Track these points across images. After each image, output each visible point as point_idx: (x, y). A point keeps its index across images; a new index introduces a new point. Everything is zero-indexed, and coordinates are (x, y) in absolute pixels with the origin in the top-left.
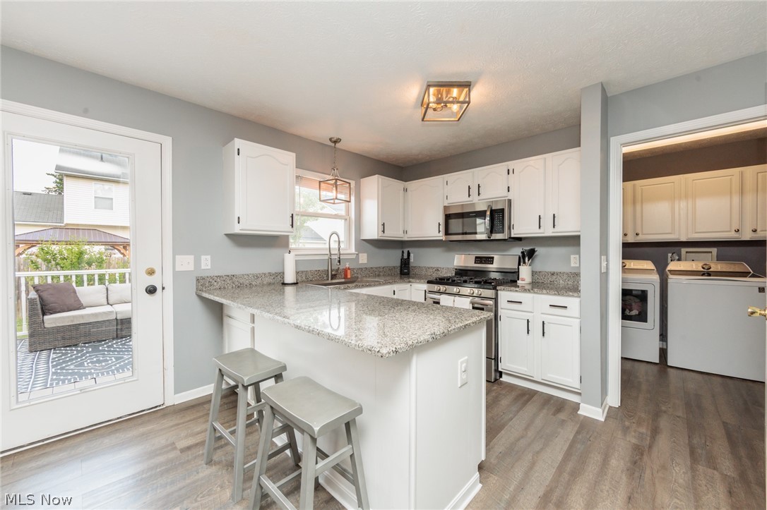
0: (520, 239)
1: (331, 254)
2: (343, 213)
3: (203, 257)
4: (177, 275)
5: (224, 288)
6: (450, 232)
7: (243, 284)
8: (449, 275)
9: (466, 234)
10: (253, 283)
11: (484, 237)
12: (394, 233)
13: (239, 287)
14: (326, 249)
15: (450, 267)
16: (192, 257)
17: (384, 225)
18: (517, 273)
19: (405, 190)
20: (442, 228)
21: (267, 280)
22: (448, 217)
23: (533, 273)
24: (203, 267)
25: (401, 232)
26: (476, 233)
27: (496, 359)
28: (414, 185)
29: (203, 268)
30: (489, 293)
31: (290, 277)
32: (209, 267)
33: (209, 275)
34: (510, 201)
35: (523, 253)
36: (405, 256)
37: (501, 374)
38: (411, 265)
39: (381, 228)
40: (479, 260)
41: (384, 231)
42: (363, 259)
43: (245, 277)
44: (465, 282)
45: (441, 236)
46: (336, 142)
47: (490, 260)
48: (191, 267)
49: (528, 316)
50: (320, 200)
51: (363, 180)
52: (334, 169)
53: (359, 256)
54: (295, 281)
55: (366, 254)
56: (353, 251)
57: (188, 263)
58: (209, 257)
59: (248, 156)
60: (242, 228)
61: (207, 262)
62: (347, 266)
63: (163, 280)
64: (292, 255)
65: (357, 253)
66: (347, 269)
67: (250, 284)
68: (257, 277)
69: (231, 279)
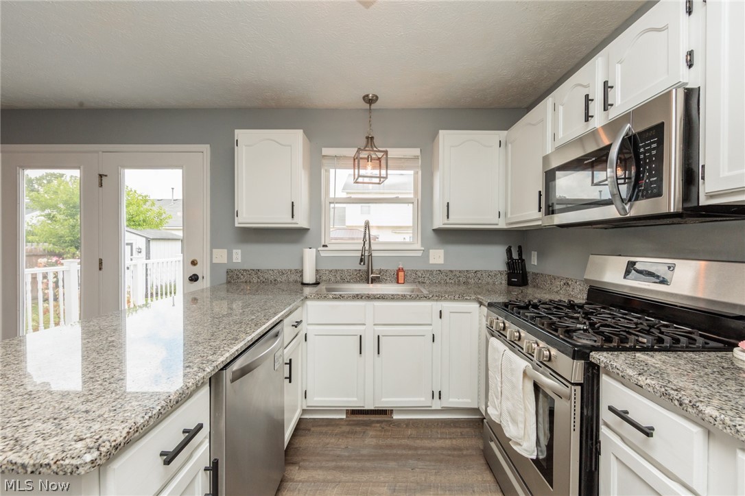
3: (234, 251)
4: (214, 267)
5: (250, 282)
7: (268, 280)
10: (278, 279)
13: (263, 282)
16: (226, 251)
17: (448, 206)
20: (543, 201)
25: (494, 215)
29: (234, 261)
31: (309, 277)
32: (240, 261)
33: (236, 268)
38: (534, 271)
39: (445, 211)
41: (448, 216)
42: (436, 257)
43: (271, 272)
52: (367, 138)
53: (429, 252)
54: (314, 282)
55: (443, 251)
56: (418, 246)
57: (221, 256)
58: (239, 251)
59: (246, 146)
60: (240, 221)
61: (237, 256)
62: (401, 266)
63: (203, 270)
64: (314, 250)
65: (423, 249)
66: (399, 270)
67: (275, 280)
68: (282, 273)
69: (257, 273)
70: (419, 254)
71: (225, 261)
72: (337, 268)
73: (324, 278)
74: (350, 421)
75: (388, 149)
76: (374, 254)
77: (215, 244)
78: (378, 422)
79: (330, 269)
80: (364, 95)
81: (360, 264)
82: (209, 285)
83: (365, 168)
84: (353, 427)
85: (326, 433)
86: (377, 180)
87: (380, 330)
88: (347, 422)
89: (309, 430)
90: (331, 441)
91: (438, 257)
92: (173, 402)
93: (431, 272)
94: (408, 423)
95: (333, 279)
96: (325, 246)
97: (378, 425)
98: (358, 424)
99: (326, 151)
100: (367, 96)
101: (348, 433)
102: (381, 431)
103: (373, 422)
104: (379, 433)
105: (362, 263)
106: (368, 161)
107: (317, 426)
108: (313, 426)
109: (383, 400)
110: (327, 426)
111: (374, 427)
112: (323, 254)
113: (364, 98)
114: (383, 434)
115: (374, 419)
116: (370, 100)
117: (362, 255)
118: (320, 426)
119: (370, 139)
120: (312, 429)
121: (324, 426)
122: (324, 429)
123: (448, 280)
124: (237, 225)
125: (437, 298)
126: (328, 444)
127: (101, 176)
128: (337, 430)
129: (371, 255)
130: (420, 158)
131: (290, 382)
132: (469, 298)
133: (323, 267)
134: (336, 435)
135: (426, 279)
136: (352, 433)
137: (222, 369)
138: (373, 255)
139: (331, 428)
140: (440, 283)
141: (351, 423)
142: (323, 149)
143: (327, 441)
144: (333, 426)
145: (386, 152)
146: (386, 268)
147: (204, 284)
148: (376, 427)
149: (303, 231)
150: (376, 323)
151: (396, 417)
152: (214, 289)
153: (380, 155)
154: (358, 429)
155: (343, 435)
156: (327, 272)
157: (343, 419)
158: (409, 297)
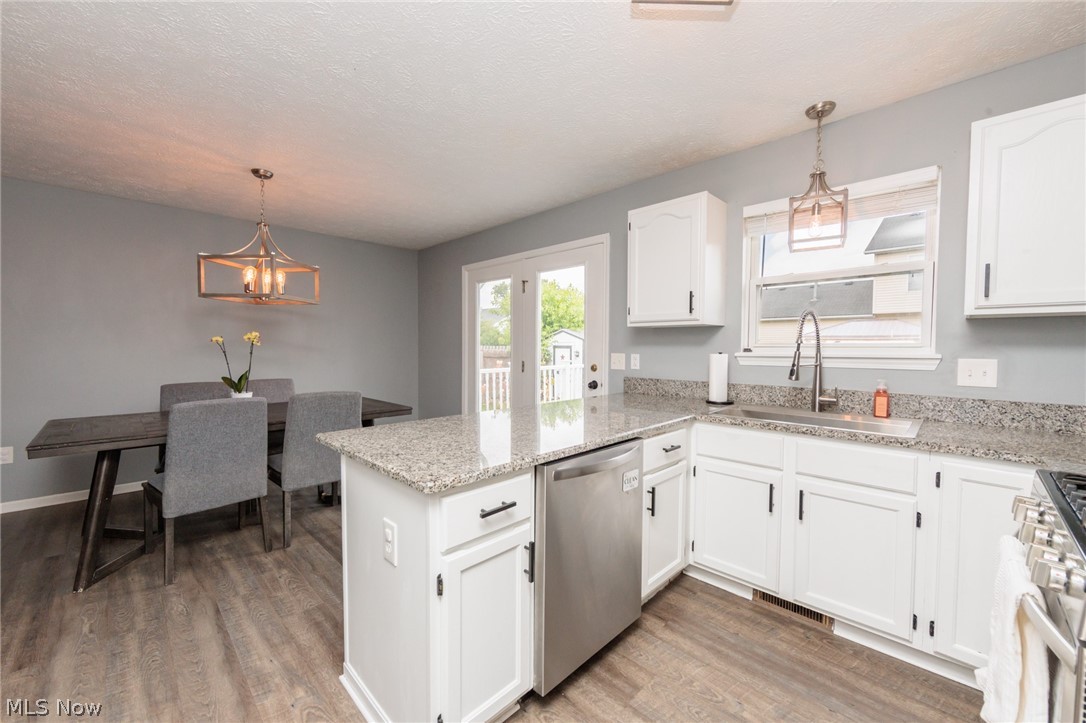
3: (633, 356)
4: (613, 373)
5: (648, 394)
7: (669, 393)
10: (681, 394)
13: (663, 396)
16: (624, 355)
24: (633, 367)
31: (717, 393)
32: (638, 368)
43: (672, 384)
48: (621, 367)
52: (813, 176)
53: (957, 363)
54: (725, 400)
55: (996, 361)
56: (930, 351)
57: (619, 362)
58: (638, 356)
59: (639, 228)
60: (632, 320)
61: (636, 362)
62: (882, 387)
63: (601, 377)
64: (725, 357)
65: (940, 356)
66: (878, 393)
67: (677, 394)
68: (685, 385)
69: (656, 384)
70: (932, 366)
71: (624, 368)
72: (764, 384)
73: (743, 397)
74: (756, 606)
75: (848, 186)
76: (826, 364)
77: (613, 349)
78: (803, 626)
79: (753, 384)
80: (807, 107)
81: (790, 378)
82: (607, 393)
83: (808, 225)
84: (758, 616)
85: (715, 606)
86: (838, 242)
87: (805, 483)
88: (754, 608)
89: (695, 593)
90: (719, 618)
91: (980, 373)
92: (490, 474)
93: (960, 403)
94: (858, 651)
95: (756, 399)
96: (746, 350)
97: (802, 631)
98: (768, 614)
99: (748, 211)
100: (814, 107)
101: (747, 619)
102: (802, 640)
103: (793, 622)
104: (797, 641)
105: (794, 378)
106: (813, 214)
107: (707, 593)
108: (701, 591)
109: (809, 593)
110: (722, 598)
111: (794, 630)
112: (742, 362)
113: (808, 113)
114: (803, 644)
115: (798, 620)
116: (817, 113)
117: (794, 365)
118: (711, 594)
119: (819, 178)
120: (699, 594)
121: (716, 597)
122: (715, 601)
123: (1007, 422)
124: (629, 325)
125: (926, 447)
126: (712, 618)
127: (524, 282)
128: (733, 609)
129: (821, 364)
130: (939, 184)
131: (653, 515)
132: (1014, 458)
133: (740, 380)
134: (728, 613)
135: (945, 414)
136: (753, 621)
137: (543, 464)
138: (824, 365)
139: (726, 603)
140: (982, 425)
141: (757, 609)
142: (745, 209)
143: (713, 615)
144: (729, 601)
145: (845, 192)
146: (854, 389)
147: (602, 391)
148: (798, 632)
149: (713, 330)
150: (800, 470)
151: (838, 631)
152: (612, 397)
153: (840, 198)
154: (765, 621)
155: (739, 617)
156: (748, 389)
157: (748, 600)
158: (864, 438)
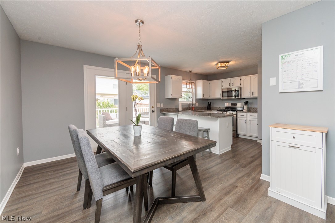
0: (244, 98)
1: (189, 103)
2: (191, 91)
3: (162, 104)
6: (224, 96)
8: (223, 109)
9: (228, 97)
11: (234, 98)
12: (206, 97)
14: (188, 102)
15: (223, 107)
17: (204, 94)
18: (243, 108)
19: (209, 83)
20: (221, 95)
21: (174, 110)
22: (223, 92)
23: (248, 108)
25: (208, 96)
26: (232, 97)
27: (237, 131)
28: (212, 82)
29: (162, 106)
30: (235, 113)
31: (180, 109)
33: (163, 108)
34: (241, 88)
35: (245, 102)
36: (209, 104)
37: (238, 135)
38: (211, 106)
39: (203, 95)
40: (232, 104)
41: (204, 96)
42: (197, 104)
44: (228, 110)
45: (221, 98)
46: (191, 71)
47: (236, 104)
48: (159, 106)
49: (245, 119)
50: (187, 88)
51: (197, 81)
52: (190, 79)
60: (172, 97)
63: (155, 109)
65: (195, 103)
147: (155, 113)
